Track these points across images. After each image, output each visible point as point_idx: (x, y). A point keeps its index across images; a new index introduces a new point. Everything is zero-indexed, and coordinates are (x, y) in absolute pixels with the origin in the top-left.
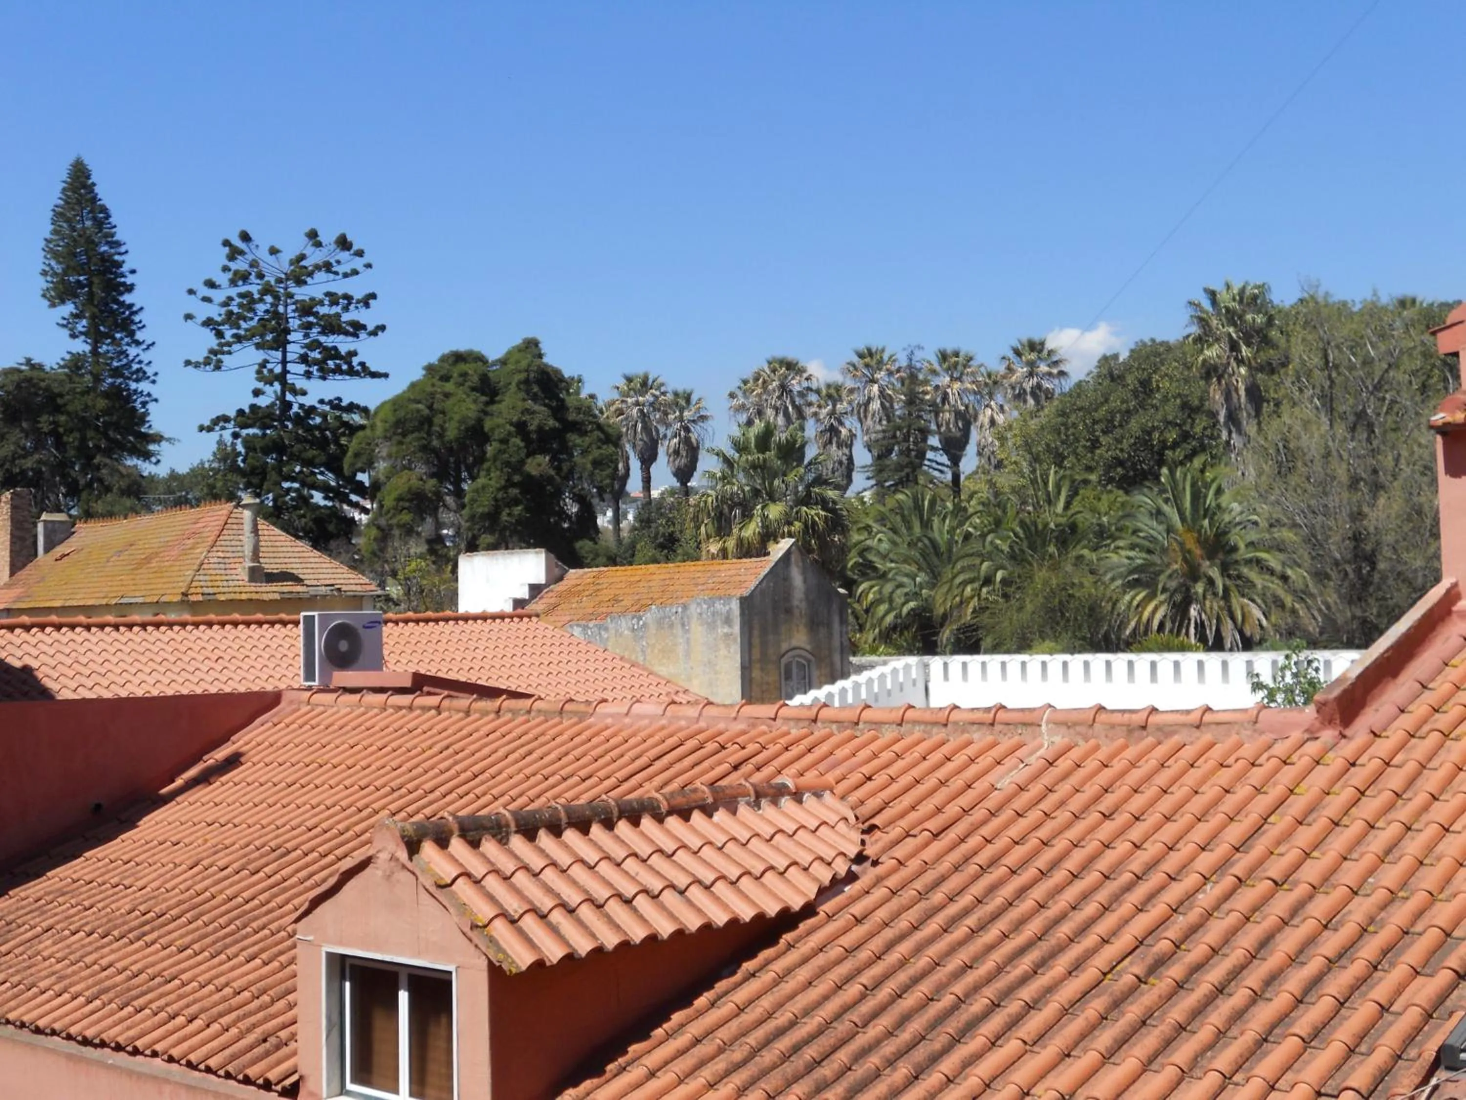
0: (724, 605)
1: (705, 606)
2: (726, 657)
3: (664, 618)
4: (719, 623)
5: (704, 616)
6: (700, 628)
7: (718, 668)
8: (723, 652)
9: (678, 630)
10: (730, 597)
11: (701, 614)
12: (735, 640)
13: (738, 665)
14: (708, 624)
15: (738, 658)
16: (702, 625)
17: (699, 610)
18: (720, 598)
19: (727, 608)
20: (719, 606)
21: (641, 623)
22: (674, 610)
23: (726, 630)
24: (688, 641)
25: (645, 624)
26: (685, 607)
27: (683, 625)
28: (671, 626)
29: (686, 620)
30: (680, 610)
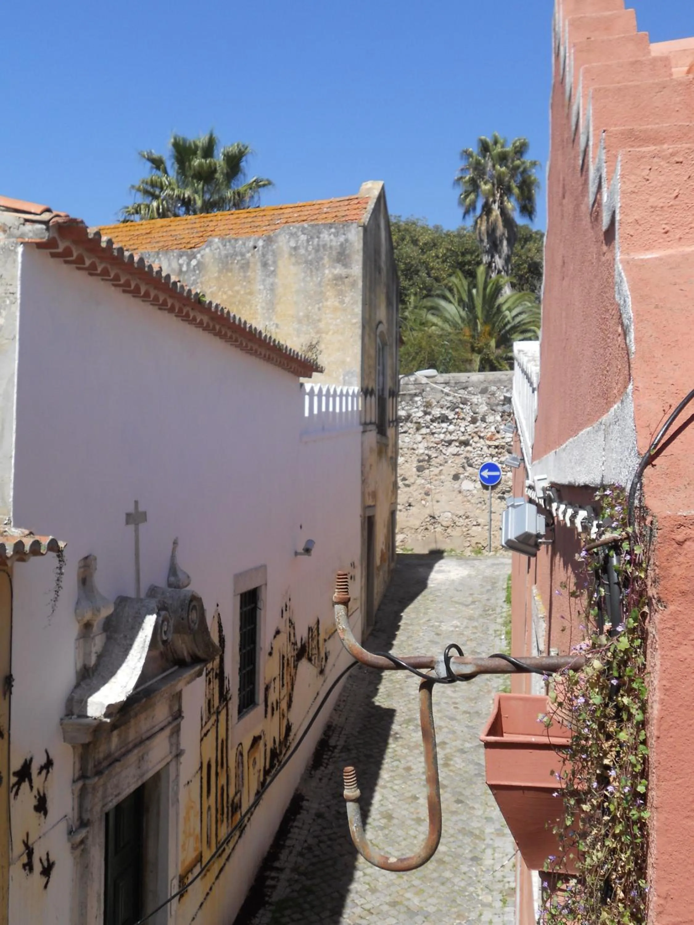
0: (336, 235)
1: (303, 238)
2: (335, 309)
3: (235, 254)
4: (326, 260)
5: (302, 251)
6: (293, 269)
7: (322, 325)
8: (332, 302)
9: (257, 272)
10: (346, 224)
11: (296, 248)
12: (353, 284)
13: (358, 320)
14: (308, 263)
15: (358, 309)
16: (297, 263)
17: (293, 244)
18: (331, 226)
19: (342, 239)
20: (326, 236)
21: (194, 262)
22: (251, 244)
23: (339, 270)
24: (272, 289)
25: (199, 264)
26: (269, 240)
27: (265, 265)
28: (245, 266)
29: (270, 257)
30: (260, 243)
